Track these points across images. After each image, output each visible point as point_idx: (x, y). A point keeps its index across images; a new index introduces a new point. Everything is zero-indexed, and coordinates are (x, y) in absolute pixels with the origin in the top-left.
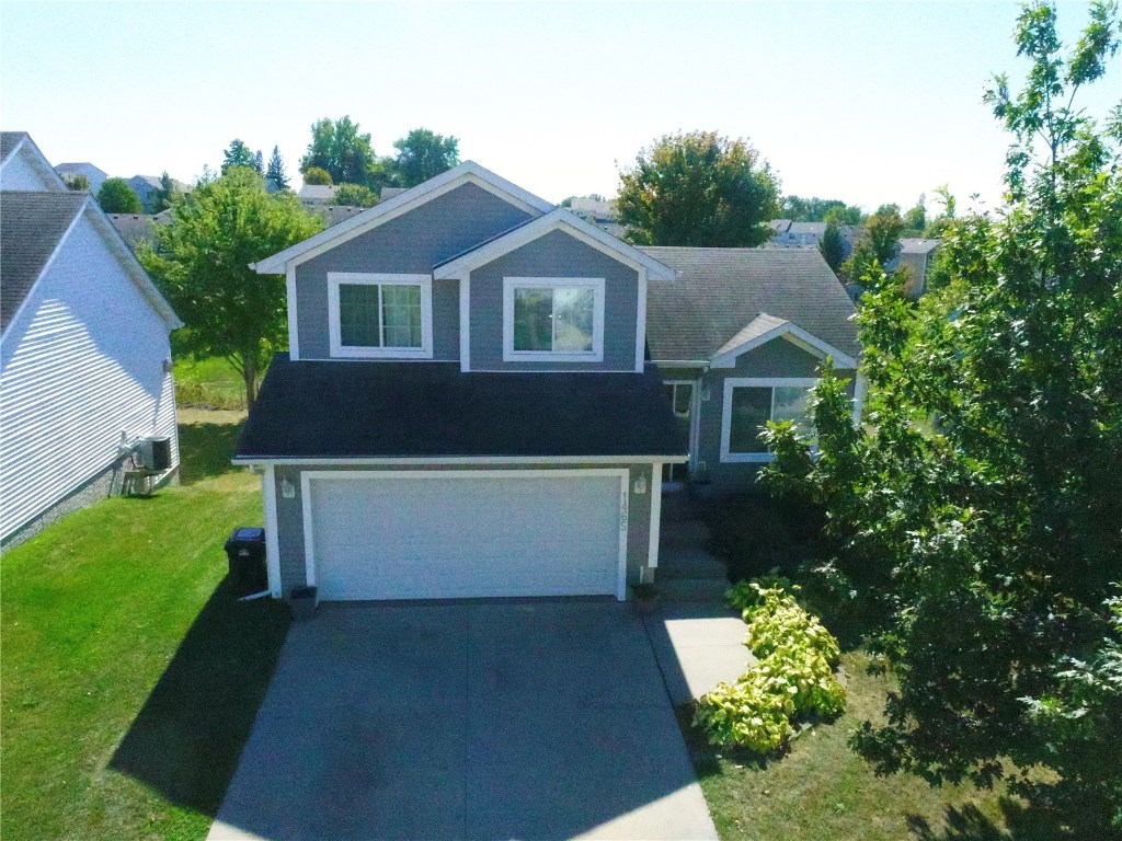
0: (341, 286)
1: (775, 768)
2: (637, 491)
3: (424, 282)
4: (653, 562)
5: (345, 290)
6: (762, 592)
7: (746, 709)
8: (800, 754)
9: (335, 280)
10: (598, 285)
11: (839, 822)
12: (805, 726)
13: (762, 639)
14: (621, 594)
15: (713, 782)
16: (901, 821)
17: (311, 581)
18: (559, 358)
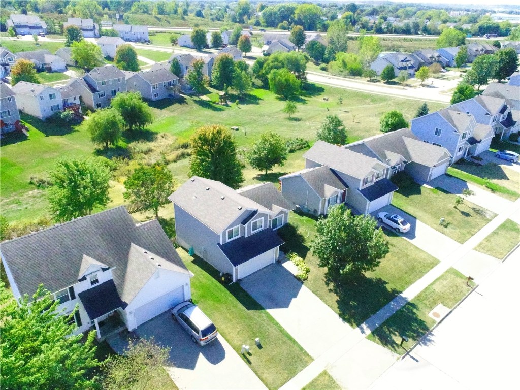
1: (309, 279)
2: (276, 251)
3: (239, 226)
4: (278, 257)
5: (229, 232)
6: (292, 256)
7: (303, 274)
8: (310, 277)
9: (227, 230)
12: (308, 273)
13: (296, 263)
14: (274, 263)
18: (258, 230)
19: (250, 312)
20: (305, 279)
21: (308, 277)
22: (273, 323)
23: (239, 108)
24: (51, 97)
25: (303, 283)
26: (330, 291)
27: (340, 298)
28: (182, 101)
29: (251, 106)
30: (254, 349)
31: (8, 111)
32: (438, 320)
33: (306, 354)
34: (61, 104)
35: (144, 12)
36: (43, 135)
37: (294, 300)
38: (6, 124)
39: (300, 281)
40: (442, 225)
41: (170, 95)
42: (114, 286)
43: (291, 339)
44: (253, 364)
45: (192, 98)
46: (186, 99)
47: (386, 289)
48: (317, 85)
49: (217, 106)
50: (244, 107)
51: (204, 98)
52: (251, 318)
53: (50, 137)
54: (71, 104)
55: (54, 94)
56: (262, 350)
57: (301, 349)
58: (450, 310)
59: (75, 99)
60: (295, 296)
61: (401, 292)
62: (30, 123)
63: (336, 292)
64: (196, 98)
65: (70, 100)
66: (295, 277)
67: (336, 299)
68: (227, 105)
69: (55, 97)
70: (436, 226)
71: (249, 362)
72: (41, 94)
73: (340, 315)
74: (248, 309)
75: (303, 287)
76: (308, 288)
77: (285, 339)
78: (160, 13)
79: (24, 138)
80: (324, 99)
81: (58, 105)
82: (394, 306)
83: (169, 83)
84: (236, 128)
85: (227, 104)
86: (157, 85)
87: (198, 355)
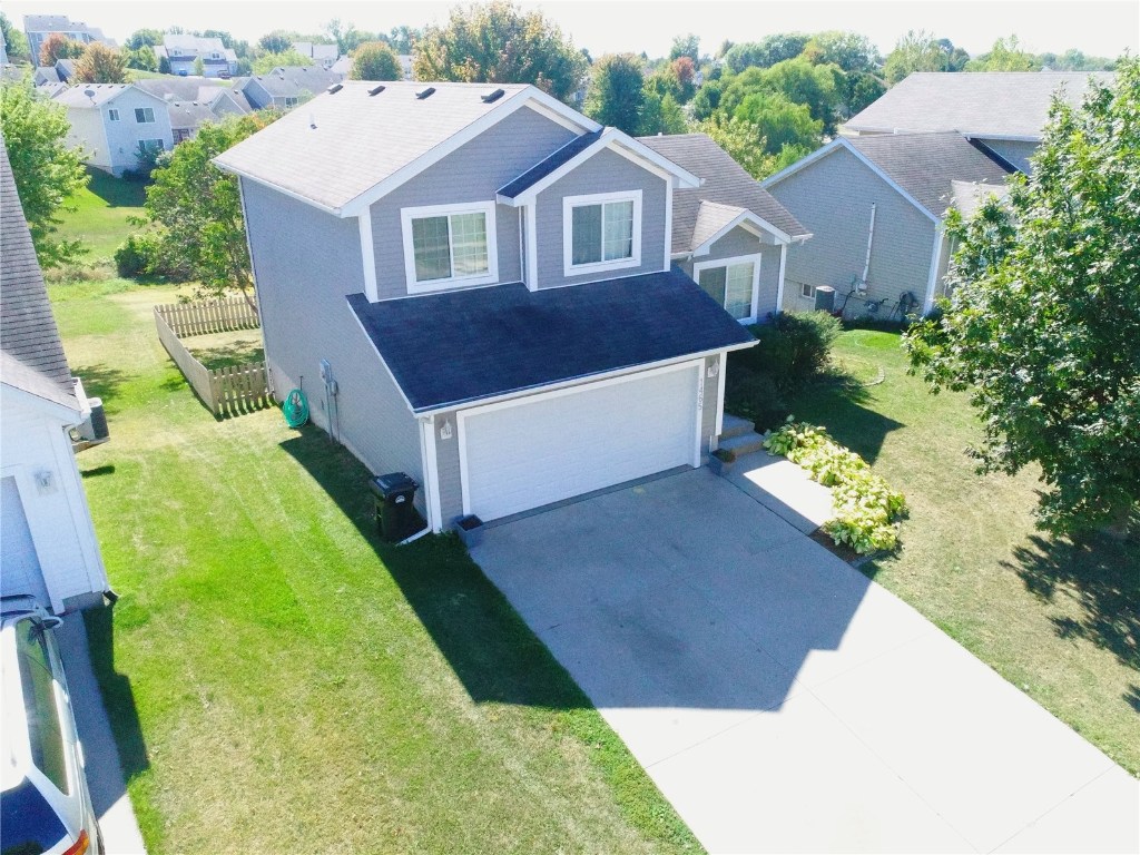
0: (414, 221)
1: (905, 555)
2: (710, 375)
3: (488, 208)
4: (719, 431)
5: (417, 224)
6: (799, 438)
7: (870, 523)
9: (409, 215)
10: (637, 196)
11: (964, 578)
12: (898, 524)
14: (697, 464)
15: (879, 576)
16: (995, 567)
17: (467, 512)
18: (606, 267)
21: (898, 544)
24: (140, 116)
25: (870, 571)
36: (100, 202)
39: (853, 558)
53: (118, 208)
55: (149, 110)
63: (1107, 638)
66: (820, 536)
69: (152, 120)
72: (111, 104)
76: (909, 599)
81: (161, 142)
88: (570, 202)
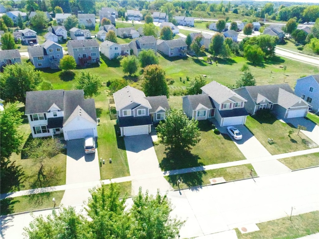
0: (124, 111)
2: (149, 127)
3: (130, 110)
4: (150, 131)
6: (158, 133)
7: (156, 142)
10: (145, 109)
13: (158, 137)
14: (148, 134)
17: (124, 135)
18: (142, 115)
19: (118, 149)
20: (157, 145)
21: (159, 144)
22: (125, 157)
23: (217, 66)
24: (116, 48)
25: (154, 146)
26: (165, 153)
27: (167, 157)
28: (185, 58)
29: (226, 65)
30: (107, 163)
31: (95, 53)
32: (212, 183)
33: (129, 173)
34: (120, 53)
35: (202, 10)
36: (106, 66)
37: (143, 151)
38: (93, 59)
39: (153, 144)
40: (269, 142)
41: (181, 55)
42: (63, 119)
43: (127, 165)
44: (102, 167)
45: (192, 57)
46: (189, 57)
47: (197, 161)
48: (281, 58)
49: (205, 63)
50: (220, 65)
51: (200, 58)
52: (117, 152)
53: (109, 67)
54: (125, 53)
55: (117, 47)
56: (111, 164)
57: (128, 170)
58: (225, 181)
59: (128, 51)
60: (145, 149)
61: (204, 165)
62: (104, 60)
63: (167, 154)
64: (195, 58)
65: (125, 52)
66: (153, 142)
67: (164, 157)
68: (211, 64)
69: (117, 49)
70: (263, 142)
71: (101, 166)
72: (111, 46)
73: (160, 164)
74: (119, 148)
75: (153, 148)
76: (155, 149)
77: (125, 164)
78: (211, 11)
79: (98, 66)
80: (280, 67)
81: (119, 53)
82: (194, 169)
83: (181, 48)
84: (205, 75)
85: (211, 62)
86: (173, 48)
87: (83, 156)
88: (138, 110)
